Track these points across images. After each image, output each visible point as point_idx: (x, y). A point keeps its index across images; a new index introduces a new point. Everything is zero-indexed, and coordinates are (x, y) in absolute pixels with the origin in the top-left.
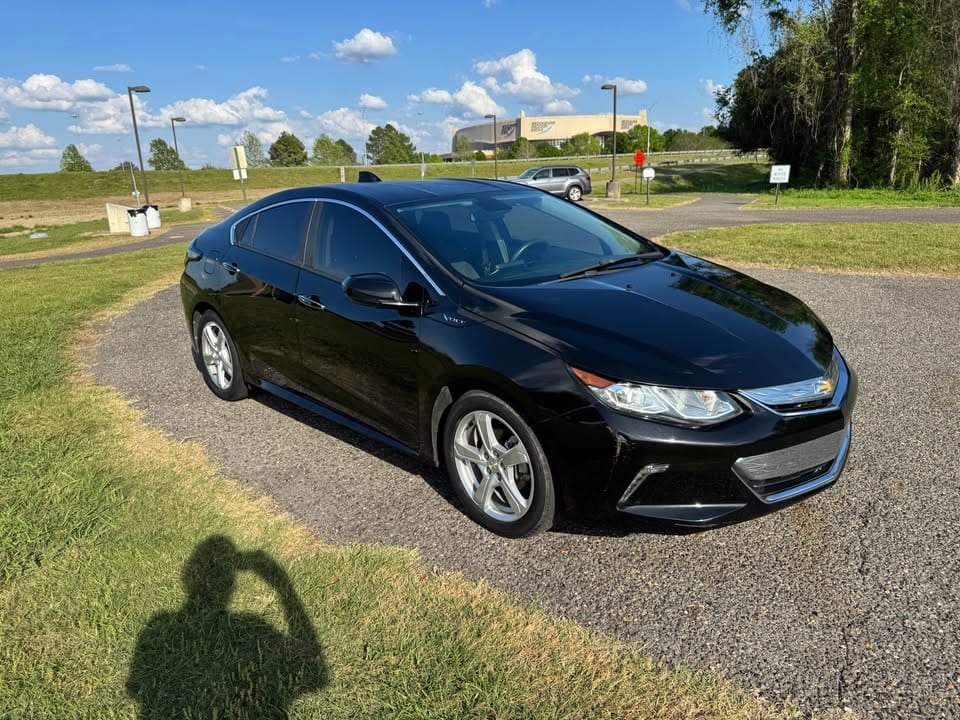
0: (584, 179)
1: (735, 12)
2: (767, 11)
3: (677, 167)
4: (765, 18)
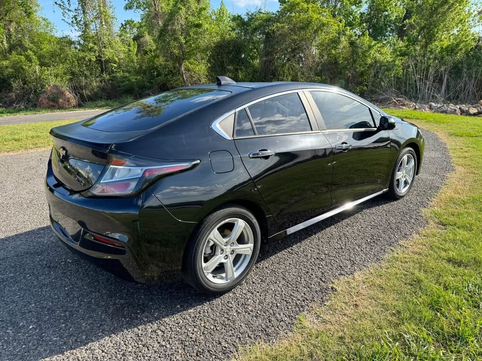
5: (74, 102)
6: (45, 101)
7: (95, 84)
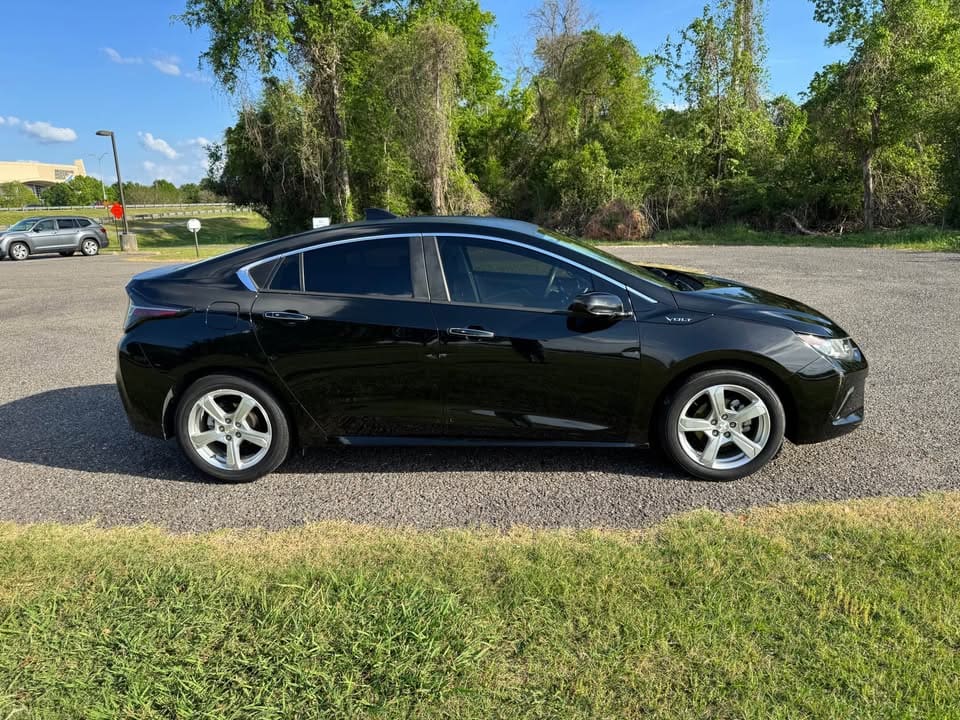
0: (98, 231)
1: (231, 73)
2: (262, 77)
3: (152, 220)
4: (259, 83)
5: (644, 229)
6: (595, 227)
7: (690, 197)
